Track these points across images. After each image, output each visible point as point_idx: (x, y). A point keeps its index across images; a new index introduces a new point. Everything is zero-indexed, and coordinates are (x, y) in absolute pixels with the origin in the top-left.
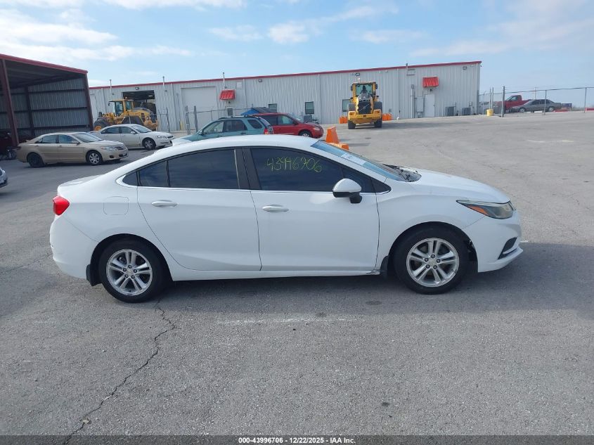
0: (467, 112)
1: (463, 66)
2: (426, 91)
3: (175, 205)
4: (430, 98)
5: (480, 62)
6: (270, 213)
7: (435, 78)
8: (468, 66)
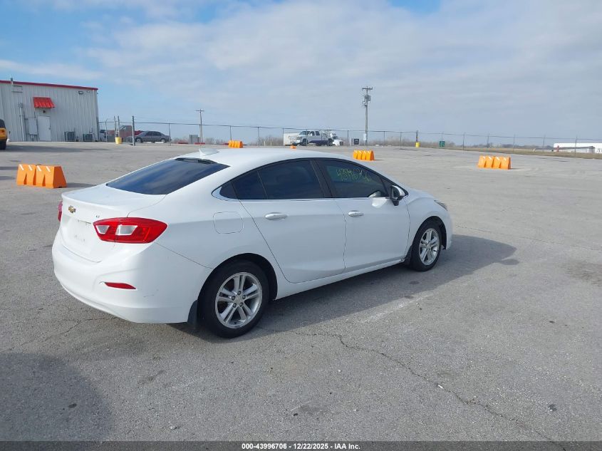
0: (88, 138)
1: (78, 90)
2: (38, 113)
3: (285, 217)
4: (44, 121)
5: (96, 89)
6: (354, 218)
7: (47, 99)
8: (84, 91)
